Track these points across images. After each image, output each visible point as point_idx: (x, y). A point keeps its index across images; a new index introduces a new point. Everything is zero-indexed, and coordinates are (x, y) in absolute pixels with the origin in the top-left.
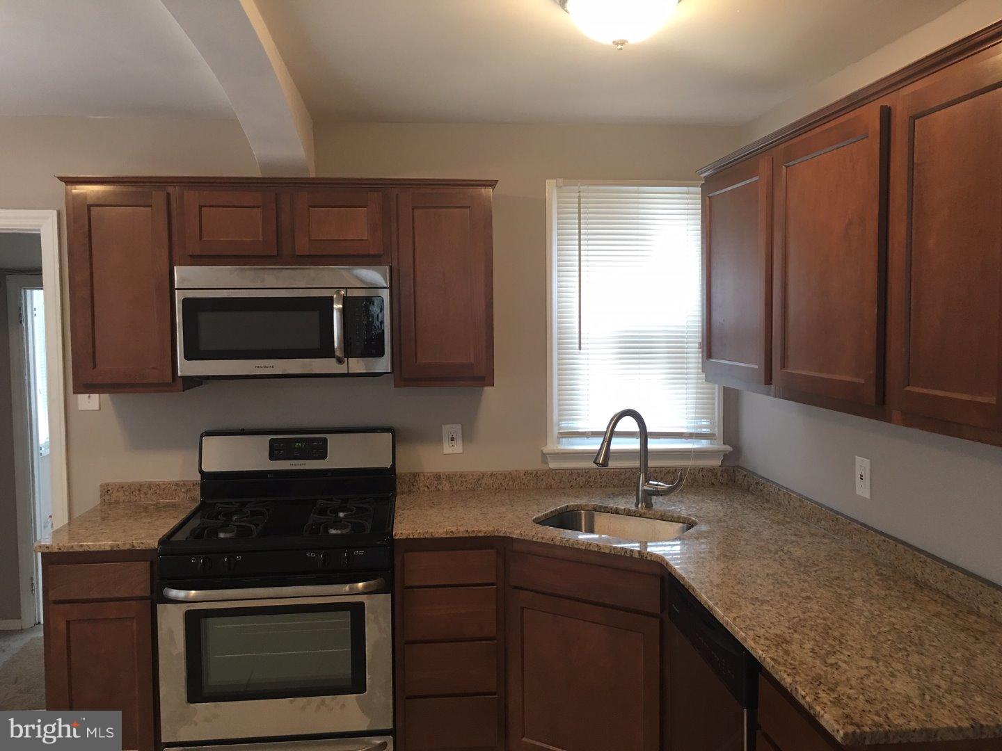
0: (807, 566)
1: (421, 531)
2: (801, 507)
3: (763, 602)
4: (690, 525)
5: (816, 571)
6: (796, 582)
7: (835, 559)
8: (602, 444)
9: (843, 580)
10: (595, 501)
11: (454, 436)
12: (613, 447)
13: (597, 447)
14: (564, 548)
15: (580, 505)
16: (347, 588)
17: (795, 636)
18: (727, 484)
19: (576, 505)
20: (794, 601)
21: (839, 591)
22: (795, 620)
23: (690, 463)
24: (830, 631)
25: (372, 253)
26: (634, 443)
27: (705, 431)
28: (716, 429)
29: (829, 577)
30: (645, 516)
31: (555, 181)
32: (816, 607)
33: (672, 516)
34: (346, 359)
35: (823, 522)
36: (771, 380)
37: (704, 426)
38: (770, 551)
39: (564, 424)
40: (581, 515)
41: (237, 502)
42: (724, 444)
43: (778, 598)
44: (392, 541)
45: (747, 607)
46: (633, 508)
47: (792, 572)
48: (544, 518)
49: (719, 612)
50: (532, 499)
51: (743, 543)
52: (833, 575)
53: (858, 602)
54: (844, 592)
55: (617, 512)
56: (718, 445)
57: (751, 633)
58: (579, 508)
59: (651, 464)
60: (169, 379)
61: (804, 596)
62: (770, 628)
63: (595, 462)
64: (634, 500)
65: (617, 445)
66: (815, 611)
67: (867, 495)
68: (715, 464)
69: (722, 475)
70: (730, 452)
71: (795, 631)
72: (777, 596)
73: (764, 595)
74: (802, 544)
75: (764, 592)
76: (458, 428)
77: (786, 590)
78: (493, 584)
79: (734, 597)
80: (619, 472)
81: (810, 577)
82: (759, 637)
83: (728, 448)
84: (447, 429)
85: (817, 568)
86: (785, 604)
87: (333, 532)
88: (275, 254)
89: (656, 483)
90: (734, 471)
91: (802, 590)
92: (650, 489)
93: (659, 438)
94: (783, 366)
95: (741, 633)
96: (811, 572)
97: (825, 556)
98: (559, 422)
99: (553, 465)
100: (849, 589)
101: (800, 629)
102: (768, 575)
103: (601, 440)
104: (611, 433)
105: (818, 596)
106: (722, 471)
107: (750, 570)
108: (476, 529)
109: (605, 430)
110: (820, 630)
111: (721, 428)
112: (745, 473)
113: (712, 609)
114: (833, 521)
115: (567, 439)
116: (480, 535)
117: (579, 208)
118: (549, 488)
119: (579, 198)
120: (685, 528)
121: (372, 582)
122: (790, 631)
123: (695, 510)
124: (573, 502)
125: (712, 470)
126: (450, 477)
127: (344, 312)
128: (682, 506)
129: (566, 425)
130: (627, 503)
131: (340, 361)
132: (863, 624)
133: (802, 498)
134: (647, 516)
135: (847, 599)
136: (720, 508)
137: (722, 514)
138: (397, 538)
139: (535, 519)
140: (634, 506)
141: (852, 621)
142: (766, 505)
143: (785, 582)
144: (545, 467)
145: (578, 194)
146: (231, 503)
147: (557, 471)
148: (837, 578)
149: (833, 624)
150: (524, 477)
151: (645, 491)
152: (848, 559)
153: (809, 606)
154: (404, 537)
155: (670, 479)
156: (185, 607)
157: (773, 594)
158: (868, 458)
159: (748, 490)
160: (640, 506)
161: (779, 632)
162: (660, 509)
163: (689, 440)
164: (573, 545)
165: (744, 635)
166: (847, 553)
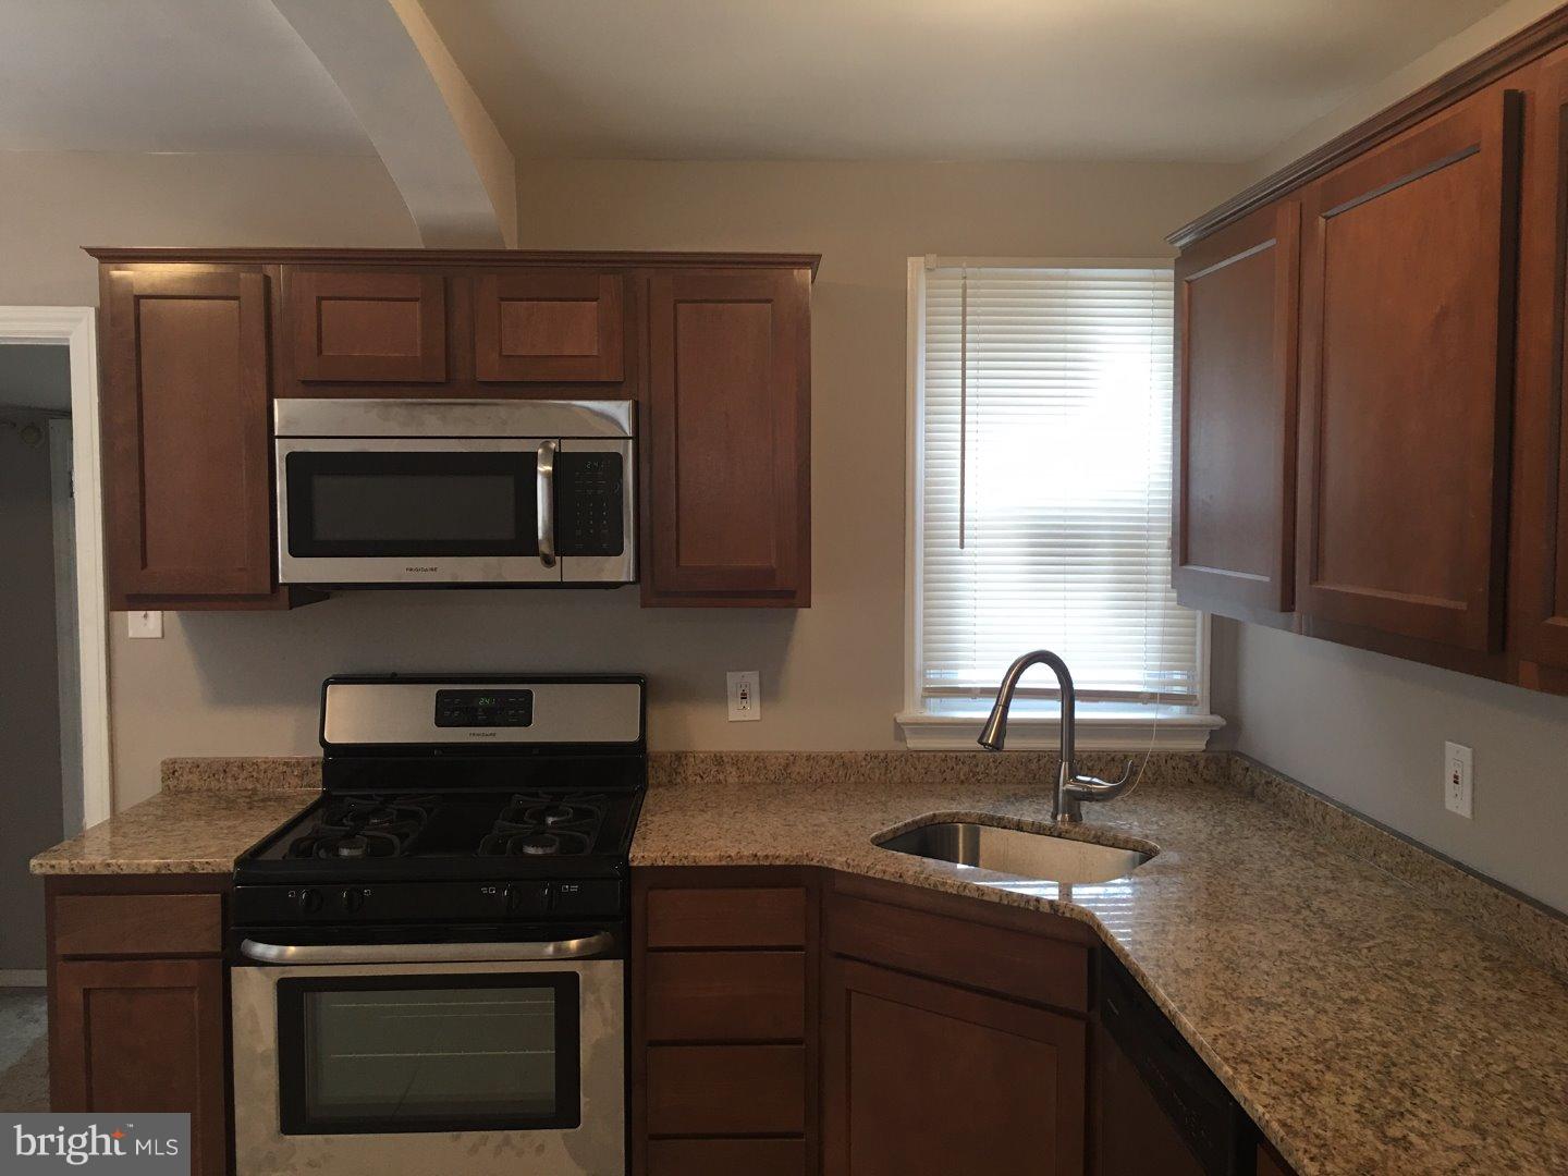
0: (1352, 939)
1: (677, 854)
2: (1344, 827)
3: (1269, 1007)
4: (1146, 854)
5: (1369, 949)
6: (1332, 969)
7: (1406, 926)
8: (994, 710)
9: (1418, 968)
10: (984, 808)
11: (747, 691)
12: (1012, 715)
13: (986, 715)
14: (921, 889)
15: (957, 813)
16: (550, 948)
17: (1327, 1077)
18: (1215, 782)
19: (949, 815)
20: (1328, 1006)
21: (1411, 988)
22: (1328, 1045)
23: (1152, 745)
24: (1393, 1069)
25: (604, 378)
26: (1052, 709)
27: (1177, 690)
28: (1198, 687)
29: (1394, 961)
30: (1067, 835)
31: (922, 259)
32: (1368, 1020)
33: (1115, 837)
34: (558, 558)
35: (1384, 857)
36: (1293, 603)
37: (1177, 681)
38: (1286, 908)
39: (933, 675)
40: (957, 830)
41: (379, 796)
42: (1212, 713)
43: (1297, 999)
44: (628, 871)
45: (1239, 1015)
46: (1048, 821)
47: (1326, 949)
48: (891, 836)
49: (1188, 1024)
50: (874, 801)
51: (1239, 891)
52: (1401, 957)
53: (1447, 1012)
54: (1421, 990)
55: (1019, 827)
56: (1200, 715)
57: (1245, 1068)
58: (955, 818)
59: (1079, 744)
60: (266, 587)
61: (1346, 997)
62: (1281, 1060)
63: (980, 742)
64: (1049, 806)
65: (1019, 711)
66: (1366, 1027)
67: (1466, 812)
68: (1198, 747)
69: (1206, 767)
70: (1222, 728)
71: (1328, 1068)
72: (1297, 996)
73: (1273, 993)
74: (1346, 897)
75: (1272, 987)
76: (752, 679)
77: (1312, 983)
78: (800, 948)
79: (1216, 995)
80: (1027, 759)
81: (1360, 959)
82: (1260, 1078)
83: (1218, 720)
84: (733, 680)
85: (1371, 943)
86: (1311, 1012)
87: (531, 850)
88: (441, 378)
89: (1088, 779)
90: (1229, 760)
91: (1344, 985)
92: (1078, 789)
93: (1097, 701)
94: (1316, 577)
95: (1226, 1068)
96: (1360, 951)
97: (1387, 920)
98: (925, 670)
99: (914, 743)
100: (1430, 985)
101: (1337, 1064)
102: (1281, 953)
103: (992, 702)
104: (1008, 692)
105: (1373, 997)
106: (1206, 760)
107: (1249, 942)
108: (770, 851)
109: (999, 685)
110: (1375, 1067)
111: (1207, 685)
112: (1247, 764)
113: (1174, 1016)
114: (1402, 856)
115: (938, 700)
116: (778, 863)
117: (964, 305)
118: (907, 782)
119: (964, 288)
120: (1138, 859)
121: (593, 939)
122: (1317, 1067)
123: (1155, 827)
124: (943, 808)
125: (1190, 758)
126: (738, 760)
127: (555, 479)
128: (1132, 821)
129: (938, 676)
130: (1039, 811)
131: (548, 562)
132: (1456, 1056)
133: (1348, 812)
134: (1073, 837)
135: (1426, 1006)
136: (1200, 824)
137: (1203, 837)
138: (635, 864)
139: (877, 837)
140: (1048, 817)
141: (1435, 1050)
142: (1282, 821)
143: (1313, 968)
144: (901, 747)
145: (962, 282)
146: (371, 796)
147: (921, 754)
148: (1409, 964)
149: (1401, 1055)
150: (864, 763)
151: (1068, 792)
152: (1429, 927)
153: (1354, 1017)
154: (648, 863)
155: (1115, 772)
156: (277, 973)
157: (1288, 991)
158: (1469, 747)
159: (1252, 794)
160: (1059, 818)
161: (1297, 1069)
162: (1094, 823)
163: (1149, 705)
164: (935, 886)
165: (1231, 1072)
166: (1427, 915)
